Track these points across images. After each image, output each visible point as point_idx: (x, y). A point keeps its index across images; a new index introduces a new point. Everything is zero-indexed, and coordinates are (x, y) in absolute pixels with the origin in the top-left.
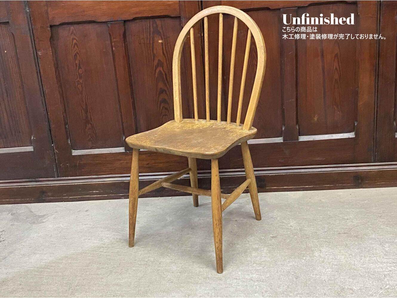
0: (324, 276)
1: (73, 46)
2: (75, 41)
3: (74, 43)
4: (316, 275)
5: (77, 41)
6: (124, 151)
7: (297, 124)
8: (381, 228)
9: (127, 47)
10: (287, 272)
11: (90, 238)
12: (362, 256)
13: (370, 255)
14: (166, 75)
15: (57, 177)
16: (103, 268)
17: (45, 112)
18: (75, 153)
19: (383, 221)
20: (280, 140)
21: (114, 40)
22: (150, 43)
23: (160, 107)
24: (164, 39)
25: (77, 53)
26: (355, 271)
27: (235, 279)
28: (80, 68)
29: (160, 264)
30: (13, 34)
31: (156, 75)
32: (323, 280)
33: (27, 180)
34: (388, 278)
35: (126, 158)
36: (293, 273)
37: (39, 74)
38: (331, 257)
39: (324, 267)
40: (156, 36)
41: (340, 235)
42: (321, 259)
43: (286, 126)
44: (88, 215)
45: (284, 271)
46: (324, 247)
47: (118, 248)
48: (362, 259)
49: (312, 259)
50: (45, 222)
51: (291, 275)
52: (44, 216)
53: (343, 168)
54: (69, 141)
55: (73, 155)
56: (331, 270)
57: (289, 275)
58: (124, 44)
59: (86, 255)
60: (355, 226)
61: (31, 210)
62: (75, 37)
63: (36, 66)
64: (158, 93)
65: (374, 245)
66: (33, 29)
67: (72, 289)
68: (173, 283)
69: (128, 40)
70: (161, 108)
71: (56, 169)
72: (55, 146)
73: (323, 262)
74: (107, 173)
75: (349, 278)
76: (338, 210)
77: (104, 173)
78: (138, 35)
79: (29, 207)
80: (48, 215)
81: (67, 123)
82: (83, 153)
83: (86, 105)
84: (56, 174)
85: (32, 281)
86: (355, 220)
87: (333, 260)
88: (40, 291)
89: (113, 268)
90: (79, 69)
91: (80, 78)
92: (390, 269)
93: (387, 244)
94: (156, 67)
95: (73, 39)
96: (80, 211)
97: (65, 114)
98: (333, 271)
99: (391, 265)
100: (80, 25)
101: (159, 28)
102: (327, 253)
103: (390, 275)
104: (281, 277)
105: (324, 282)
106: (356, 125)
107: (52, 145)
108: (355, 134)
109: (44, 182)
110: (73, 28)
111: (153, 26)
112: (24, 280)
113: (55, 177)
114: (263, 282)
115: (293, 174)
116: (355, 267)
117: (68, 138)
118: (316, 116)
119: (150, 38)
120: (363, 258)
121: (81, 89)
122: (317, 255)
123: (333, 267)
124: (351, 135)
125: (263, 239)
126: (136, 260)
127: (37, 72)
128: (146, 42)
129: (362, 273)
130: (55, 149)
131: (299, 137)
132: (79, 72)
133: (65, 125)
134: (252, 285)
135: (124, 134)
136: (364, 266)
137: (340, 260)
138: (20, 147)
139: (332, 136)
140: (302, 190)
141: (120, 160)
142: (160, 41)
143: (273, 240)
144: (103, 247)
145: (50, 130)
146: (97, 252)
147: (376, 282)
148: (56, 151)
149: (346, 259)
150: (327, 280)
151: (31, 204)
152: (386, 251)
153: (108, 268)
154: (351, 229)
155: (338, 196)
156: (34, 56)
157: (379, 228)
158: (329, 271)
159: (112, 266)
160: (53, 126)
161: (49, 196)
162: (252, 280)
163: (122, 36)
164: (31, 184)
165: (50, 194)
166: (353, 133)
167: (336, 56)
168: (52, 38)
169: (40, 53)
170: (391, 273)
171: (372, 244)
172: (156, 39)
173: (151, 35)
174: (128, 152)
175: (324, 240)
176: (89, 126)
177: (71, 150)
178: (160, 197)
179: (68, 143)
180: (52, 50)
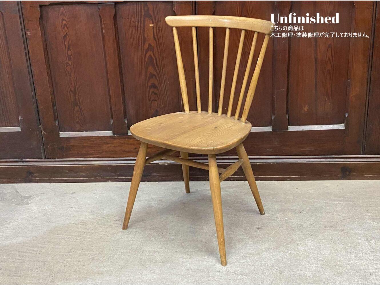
0: (308, 272)
1: (62, 27)
2: (64, 22)
3: (63, 24)
4: (300, 270)
5: (66, 22)
6: (112, 135)
7: (287, 114)
8: (368, 223)
9: (118, 29)
10: (271, 267)
11: (74, 222)
12: (348, 252)
13: (356, 251)
14: (156, 59)
15: (44, 158)
16: (85, 255)
17: (33, 93)
18: (63, 135)
19: (370, 216)
20: (268, 129)
21: (104, 22)
22: (141, 27)
23: (149, 92)
24: (155, 24)
25: (66, 33)
26: (340, 268)
27: (218, 271)
28: (69, 49)
29: (143, 252)
30: (2, 13)
31: (146, 60)
32: (308, 276)
33: (15, 160)
34: (373, 276)
35: (114, 141)
36: (277, 267)
37: (27, 54)
38: (316, 252)
39: (309, 262)
40: (147, 20)
41: (326, 228)
42: (306, 254)
43: (275, 115)
44: (73, 198)
45: (268, 265)
46: (309, 241)
47: (101, 234)
48: (347, 255)
49: (297, 253)
50: (30, 203)
51: (275, 270)
52: (30, 197)
53: (331, 159)
54: (57, 123)
55: (60, 137)
56: (316, 266)
57: (273, 269)
58: (115, 27)
59: (69, 240)
60: (341, 220)
61: (18, 190)
62: (64, 18)
63: (25, 46)
64: (148, 78)
65: (360, 241)
66: (23, 9)
67: (53, 276)
68: (155, 273)
69: (118, 23)
70: (151, 93)
71: (43, 150)
72: (43, 127)
73: (308, 257)
74: (95, 156)
75: (334, 274)
76: (325, 202)
77: (91, 156)
78: (129, 19)
79: (16, 187)
80: (34, 197)
81: (55, 104)
82: (70, 135)
83: (75, 86)
84: (43, 156)
85: (12, 265)
86: (342, 213)
87: (318, 255)
88: (20, 276)
89: (95, 255)
90: (68, 51)
91: (69, 59)
92: (376, 267)
93: (374, 240)
94: (146, 51)
95: (63, 20)
96: (66, 193)
97: (53, 96)
98: (317, 267)
99: (377, 262)
100: (70, 6)
101: (151, 12)
102: (312, 248)
103: (376, 273)
104: (265, 271)
105: (309, 278)
106: (346, 117)
107: (40, 126)
108: (345, 126)
109: (31, 163)
110: (63, 8)
111: (144, 9)
112: (5, 264)
113: (42, 159)
114: (246, 276)
115: (281, 163)
116: (340, 263)
117: (55, 120)
118: (307, 106)
119: (141, 21)
120: (349, 253)
121: (69, 71)
122: (302, 249)
123: (318, 262)
124: (341, 127)
125: (248, 230)
126: (119, 247)
127: (26, 52)
128: (137, 25)
129: (347, 270)
130: (42, 131)
131: (288, 126)
132: (68, 53)
133: (53, 107)
134: (235, 279)
135: (112, 117)
136: (349, 262)
137: (326, 255)
138: (8, 127)
139: (322, 127)
140: (289, 180)
141: (108, 144)
142: (151, 25)
143: (258, 232)
144: (86, 233)
145: (38, 111)
146: (81, 238)
147: (362, 280)
148: (43, 132)
149: (332, 254)
150: (311, 276)
151: (18, 184)
152: (372, 248)
153: (90, 255)
154: (338, 222)
155: (325, 187)
156: (23, 36)
157: (366, 223)
158: (314, 267)
159: (95, 253)
160: (41, 107)
161: (36, 177)
162: (235, 273)
163: (112, 19)
164: (18, 164)
165: (36, 175)
166: (343, 125)
167: (330, 46)
168: (41, 18)
169: (28, 33)
170: (377, 271)
171: (358, 239)
172: (146, 22)
173: (142, 18)
174: (116, 135)
175: (310, 233)
176: (77, 108)
177: (59, 132)
178: (147, 181)
179: (55, 125)
180: (41, 30)
